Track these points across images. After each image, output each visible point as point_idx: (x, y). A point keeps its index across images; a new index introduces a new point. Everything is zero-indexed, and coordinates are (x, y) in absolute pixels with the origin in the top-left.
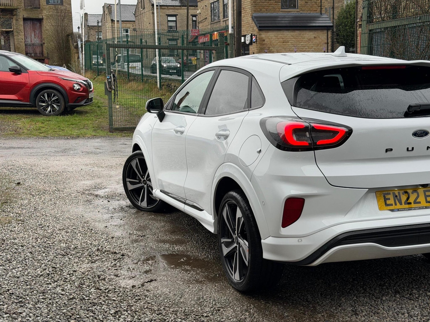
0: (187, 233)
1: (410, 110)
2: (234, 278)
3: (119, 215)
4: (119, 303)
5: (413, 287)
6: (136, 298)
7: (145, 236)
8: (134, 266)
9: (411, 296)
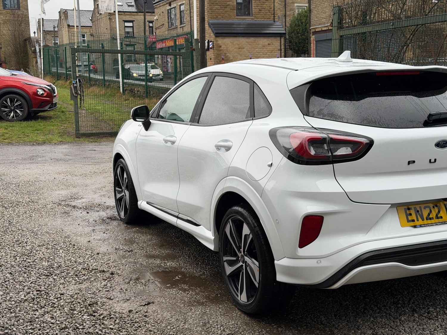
0: (176, 247)
1: (430, 119)
2: (240, 300)
3: (101, 228)
4: (118, 332)
5: (428, 304)
6: (136, 325)
7: (133, 251)
8: (126, 286)
9: (430, 315)
